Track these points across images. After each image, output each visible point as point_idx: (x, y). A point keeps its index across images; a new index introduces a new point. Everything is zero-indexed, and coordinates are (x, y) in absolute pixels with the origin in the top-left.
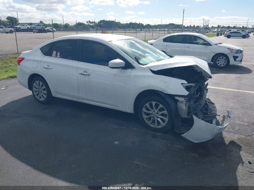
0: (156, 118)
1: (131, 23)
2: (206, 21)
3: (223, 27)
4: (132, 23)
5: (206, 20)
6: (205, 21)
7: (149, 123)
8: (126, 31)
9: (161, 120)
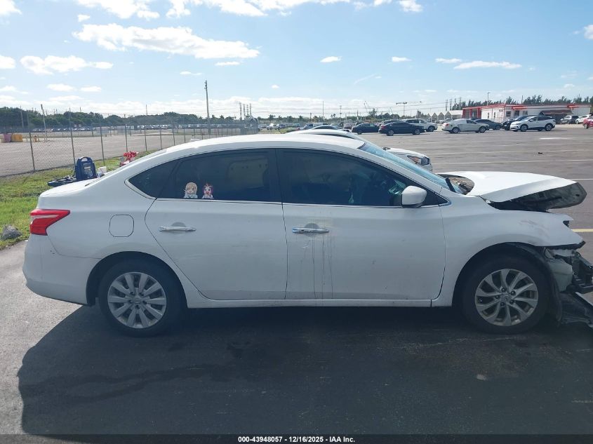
0: (508, 303)
1: (67, 114)
2: (246, 106)
3: (280, 119)
4: (72, 114)
5: (244, 105)
6: (242, 107)
7: (491, 319)
8: (74, 133)
9: (519, 306)
